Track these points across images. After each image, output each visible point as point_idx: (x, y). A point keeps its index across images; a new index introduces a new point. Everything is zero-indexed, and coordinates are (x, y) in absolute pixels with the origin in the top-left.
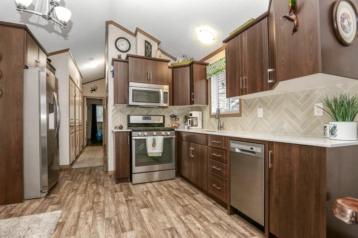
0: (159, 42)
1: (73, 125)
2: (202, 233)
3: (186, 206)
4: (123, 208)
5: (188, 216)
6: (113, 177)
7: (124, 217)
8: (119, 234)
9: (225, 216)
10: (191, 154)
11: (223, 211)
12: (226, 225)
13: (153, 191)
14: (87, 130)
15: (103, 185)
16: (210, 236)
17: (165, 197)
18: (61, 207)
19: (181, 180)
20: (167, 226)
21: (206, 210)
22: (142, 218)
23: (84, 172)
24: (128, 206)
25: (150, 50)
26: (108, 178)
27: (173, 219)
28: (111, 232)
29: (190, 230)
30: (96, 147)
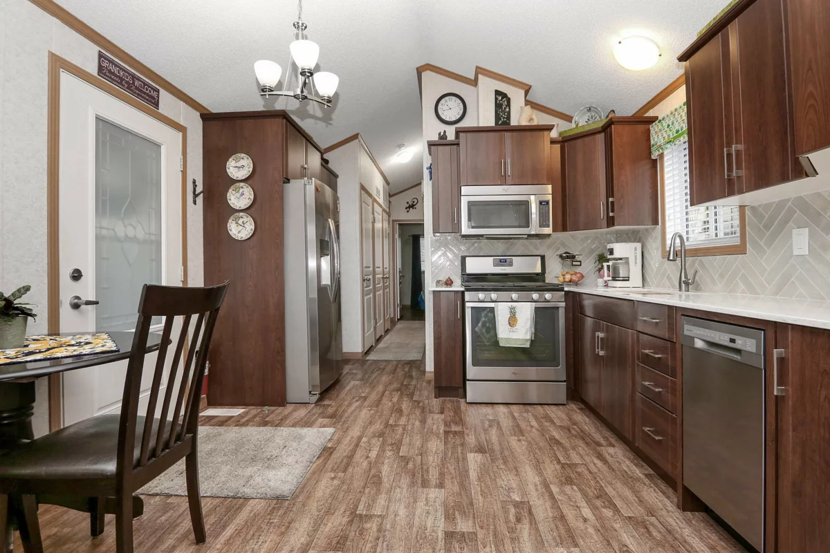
0: (527, 88)
1: (371, 277)
2: (591, 530)
3: (572, 466)
4: (435, 445)
5: (568, 489)
6: (433, 383)
7: (433, 460)
8: (415, 488)
9: (666, 509)
10: (598, 348)
11: (668, 497)
12: (663, 530)
13: (506, 423)
14: (400, 288)
15: (411, 396)
16: (608, 541)
17: (530, 439)
18: (335, 423)
19: (579, 409)
20: (513, 497)
21: (619, 485)
22: (467, 471)
23: (384, 369)
24: (446, 443)
25: (507, 110)
26: (424, 384)
27: (531, 487)
28: (402, 481)
29: (562, 518)
30: (417, 322)
